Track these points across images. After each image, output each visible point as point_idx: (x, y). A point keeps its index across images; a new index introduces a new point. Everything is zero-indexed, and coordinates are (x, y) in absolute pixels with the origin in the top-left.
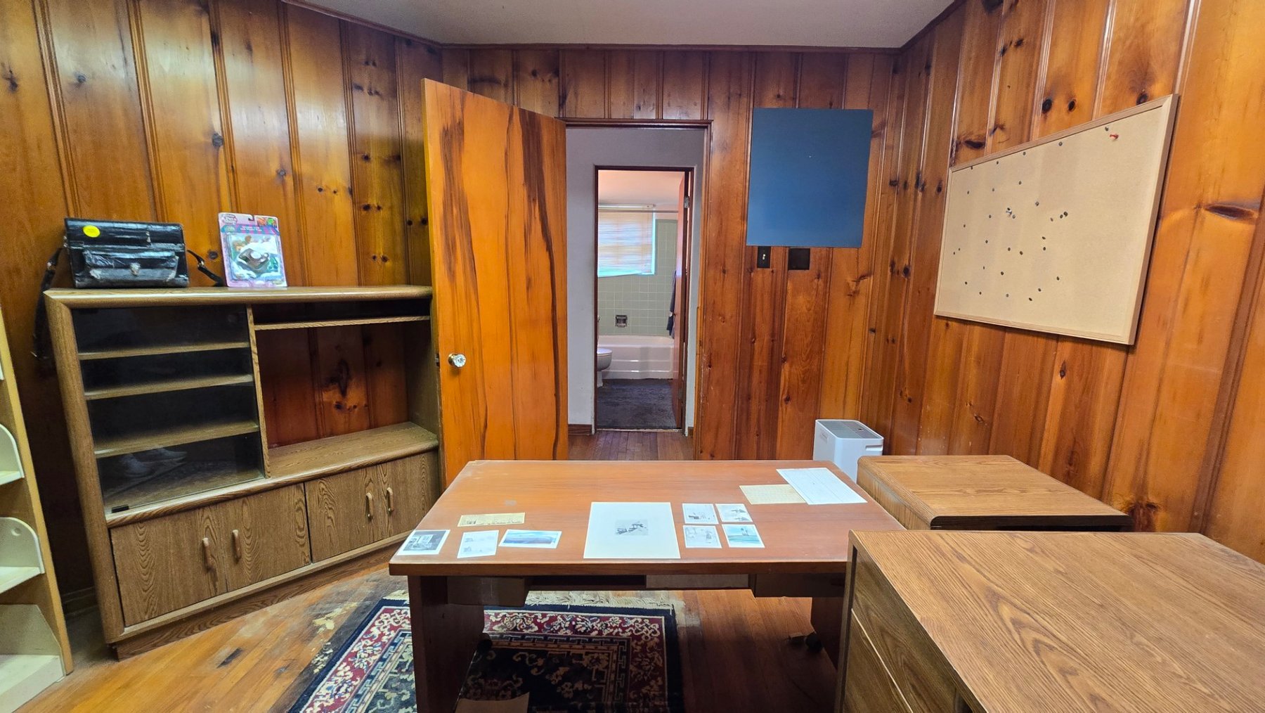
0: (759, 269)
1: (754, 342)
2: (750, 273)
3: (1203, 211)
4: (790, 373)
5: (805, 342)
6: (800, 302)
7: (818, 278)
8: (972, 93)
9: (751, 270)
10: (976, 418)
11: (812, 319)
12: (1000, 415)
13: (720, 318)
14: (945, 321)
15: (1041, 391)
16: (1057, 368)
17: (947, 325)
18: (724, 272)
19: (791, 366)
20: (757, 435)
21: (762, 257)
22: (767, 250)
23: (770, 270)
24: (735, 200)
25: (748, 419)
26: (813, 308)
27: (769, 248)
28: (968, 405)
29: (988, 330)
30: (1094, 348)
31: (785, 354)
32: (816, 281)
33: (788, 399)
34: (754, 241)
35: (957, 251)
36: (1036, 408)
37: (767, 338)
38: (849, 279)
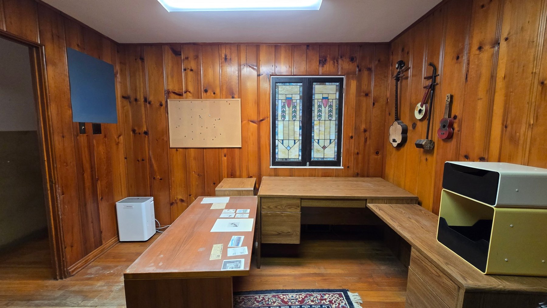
0: (81, 135)
1: (84, 174)
2: (77, 137)
3: (249, 122)
4: (101, 185)
5: (105, 169)
6: (100, 150)
7: (105, 138)
8: (172, 77)
9: (77, 135)
10: (198, 175)
11: (105, 157)
12: (207, 172)
13: (65, 164)
14: (176, 149)
15: (219, 162)
16: (223, 155)
17: (177, 150)
18: (63, 137)
19: (101, 182)
20: (92, 223)
21: (81, 128)
22: (84, 124)
23: (86, 134)
24: (63, 96)
25: (87, 216)
26: (105, 152)
27: (84, 123)
28: (194, 172)
29: (198, 149)
30: (232, 149)
31: (98, 176)
32: (104, 139)
33: (102, 199)
34: (77, 119)
35: (178, 127)
36: (219, 167)
37: (89, 170)
38: (116, 137)
